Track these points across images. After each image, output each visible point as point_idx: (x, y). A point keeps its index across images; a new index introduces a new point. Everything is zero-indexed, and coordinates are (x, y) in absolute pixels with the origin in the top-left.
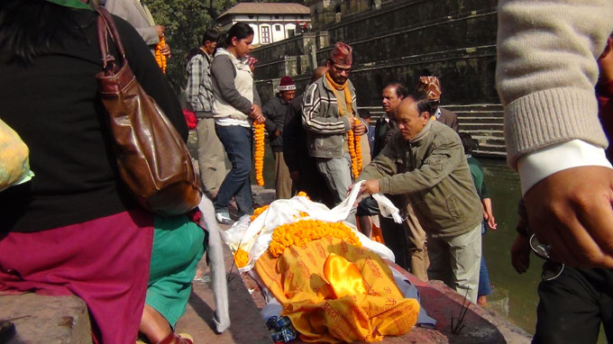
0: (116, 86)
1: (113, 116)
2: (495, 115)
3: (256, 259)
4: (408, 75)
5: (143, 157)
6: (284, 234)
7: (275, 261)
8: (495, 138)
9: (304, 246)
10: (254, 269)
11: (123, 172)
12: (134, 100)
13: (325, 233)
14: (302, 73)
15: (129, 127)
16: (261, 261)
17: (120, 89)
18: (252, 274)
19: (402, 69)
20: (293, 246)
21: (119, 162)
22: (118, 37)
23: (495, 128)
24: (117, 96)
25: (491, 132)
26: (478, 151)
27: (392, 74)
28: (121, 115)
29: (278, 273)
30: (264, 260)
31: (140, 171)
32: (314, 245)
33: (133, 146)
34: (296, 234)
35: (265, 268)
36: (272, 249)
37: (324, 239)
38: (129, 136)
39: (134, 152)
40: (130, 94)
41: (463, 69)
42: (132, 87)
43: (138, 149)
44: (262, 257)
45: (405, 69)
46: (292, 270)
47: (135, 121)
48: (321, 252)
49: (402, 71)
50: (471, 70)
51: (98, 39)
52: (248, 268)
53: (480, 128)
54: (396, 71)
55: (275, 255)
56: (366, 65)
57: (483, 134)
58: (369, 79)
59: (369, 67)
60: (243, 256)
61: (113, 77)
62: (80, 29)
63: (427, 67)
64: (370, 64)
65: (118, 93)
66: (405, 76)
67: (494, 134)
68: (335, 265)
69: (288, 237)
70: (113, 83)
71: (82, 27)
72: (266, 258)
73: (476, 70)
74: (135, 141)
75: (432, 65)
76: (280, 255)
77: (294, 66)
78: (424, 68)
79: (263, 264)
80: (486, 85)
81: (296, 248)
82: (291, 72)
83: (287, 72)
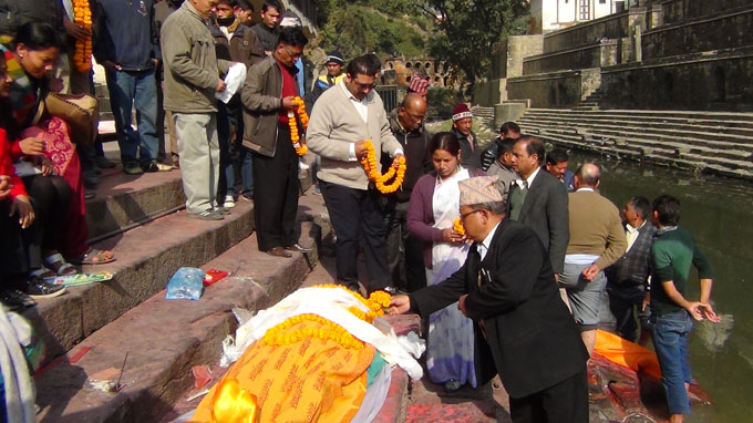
14: (624, 62)
27: (739, 67)
56: (704, 53)
58: (707, 73)
59: (708, 57)
64: (711, 53)
77: (613, 52)
82: (607, 60)
83: (602, 60)
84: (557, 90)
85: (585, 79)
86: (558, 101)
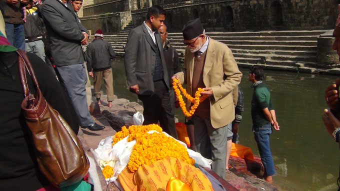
0: (36, 115)
1: (34, 134)
2: (276, 39)
3: (119, 172)
4: (216, 10)
5: (55, 158)
6: (138, 157)
7: (132, 175)
8: (277, 56)
9: (152, 165)
10: (118, 180)
11: (41, 166)
12: (47, 121)
13: (166, 155)
14: (142, 8)
15: (45, 139)
16: (122, 174)
17: (38, 116)
18: (116, 183)
19: (212, 5)
20: (145, 165)
21: (38, 160)
22: (33, 72)
23: (277, 48)
24: (37, 121)
25: (274, 51)
26: (266, 65)
27: (205, 9)
28: (40, 132)
29: (135, 184)
30: (124, 174)
31: (53, 168)
32: (159, 164)
33: (48, 152)
34: (146, 157)
35: (126, 180)
36: (130, 167)
37: (165, 159)
38: (45, 145)
39: (49, 156)
40: (45, 118)
41: (254, 6)
42: (46, 113)
43: (52, 154)
44: (123, 171)
45: (214, 6)
46: (145, 184)
47: (49, 135)
48: (163, 170)
49: (212, 7)
50: (260, 6)
51: (20, 75)
52: (113, 179)
53: (266, 48)
54: (208, 7)
55: (132, 170)
56: (187, 2)
57: (269, 53)
58: (189, 12)
59: (189, 4)
60: (110, 170)
61: (34, 109)
62: (8, 68)
63: (230, 5)
64: (189, 2)
65: (37, 119)
66: (214, 10)
67: (276, 53)
68: (174, 185)
69: (141, 159)
70: (34, 113)
71: (8, 67)
72: (126, 172)
73: (264, 7)
74: (49, 149)
75: (233, 3)
76: (136, 171)
77: (135, 2)
78: (227, 5)
79: (124, 176)
80: (270, 18)
81: (147, 167)
82: (133, 7)
83: (130, 7)
84: (107, 24)
85: (123, 18)
86: (108, 31)
